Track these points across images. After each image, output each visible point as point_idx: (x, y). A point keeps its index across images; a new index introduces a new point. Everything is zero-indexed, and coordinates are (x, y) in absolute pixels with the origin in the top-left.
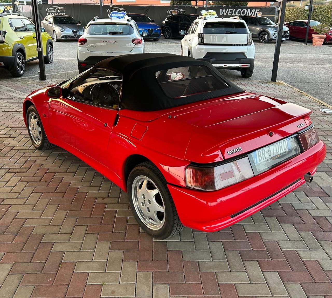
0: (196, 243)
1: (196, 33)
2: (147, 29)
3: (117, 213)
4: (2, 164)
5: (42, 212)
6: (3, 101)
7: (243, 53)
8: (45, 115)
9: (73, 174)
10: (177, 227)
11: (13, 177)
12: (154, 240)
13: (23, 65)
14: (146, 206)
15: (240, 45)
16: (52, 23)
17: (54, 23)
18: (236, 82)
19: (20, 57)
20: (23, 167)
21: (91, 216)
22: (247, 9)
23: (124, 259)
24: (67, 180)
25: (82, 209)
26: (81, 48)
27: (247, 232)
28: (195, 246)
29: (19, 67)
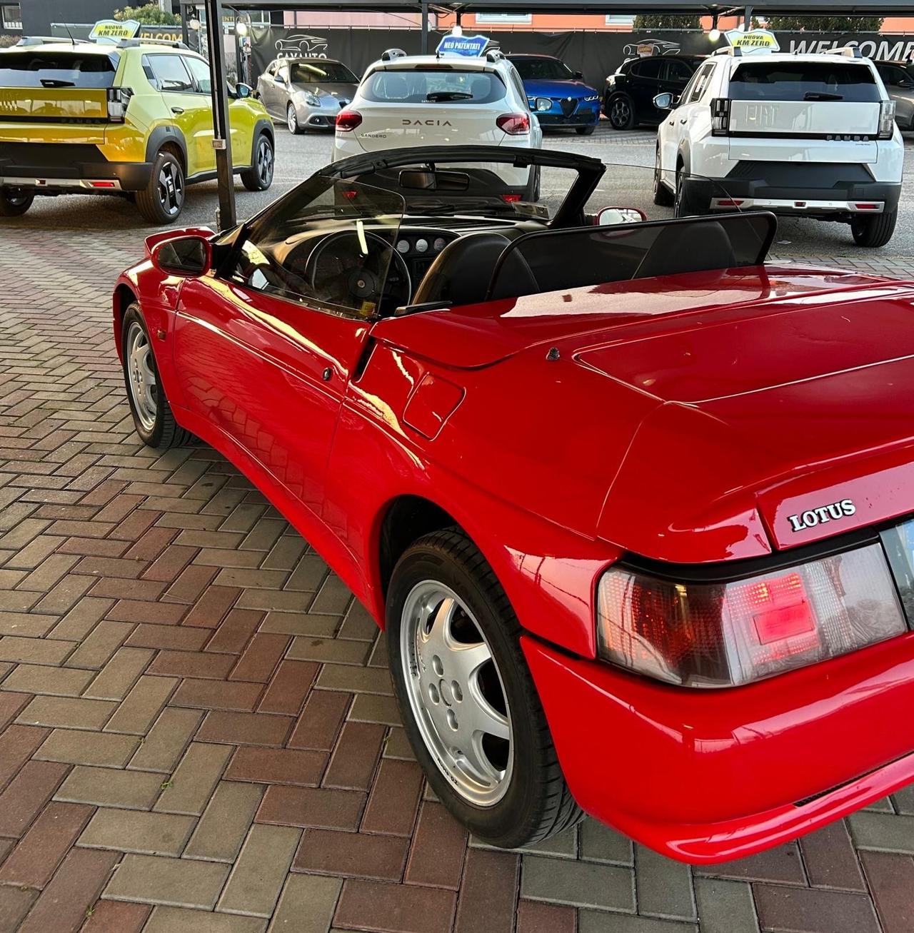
0: (641, 879)
1: (706, 101)
2: (559, 99)
3: (352, 706)
4: (22, 487)
5: (93, 673)
6: (96, 291)
7: (861, 164)
8: (163, 332)
9: (236, 539)
10: (559, 811)
11: (41, 534)
12: (473, 842)
13: (179, 190)
14: (447, 703)
15: (852, 137)
16: (286, 81)
17: (291, 82)
18: (836, 259)
19: (169, 166)
20: (84, 501)
21: (257, 708)
22: (878, 39)
23: (338, 920)
24: (209, 561)
25: (230, 679)
26: (344, 141)
27: (861, 851)
28: (637, 893)
29: (164, 197)
